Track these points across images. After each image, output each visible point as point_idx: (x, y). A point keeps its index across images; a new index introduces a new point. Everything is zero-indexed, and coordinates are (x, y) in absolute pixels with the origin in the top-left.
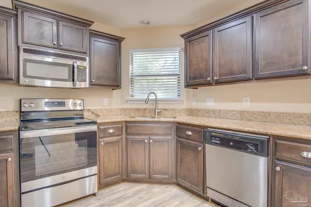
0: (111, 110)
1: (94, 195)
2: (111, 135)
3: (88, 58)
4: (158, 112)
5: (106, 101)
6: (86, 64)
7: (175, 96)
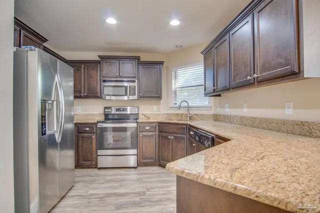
0: (158, 115)
1: (136, 168)
2: (148, 131)
3: (136, 81)
4: (190, 117)
5: (155, 108)
6: (136, 84)
7: (207, 103)
